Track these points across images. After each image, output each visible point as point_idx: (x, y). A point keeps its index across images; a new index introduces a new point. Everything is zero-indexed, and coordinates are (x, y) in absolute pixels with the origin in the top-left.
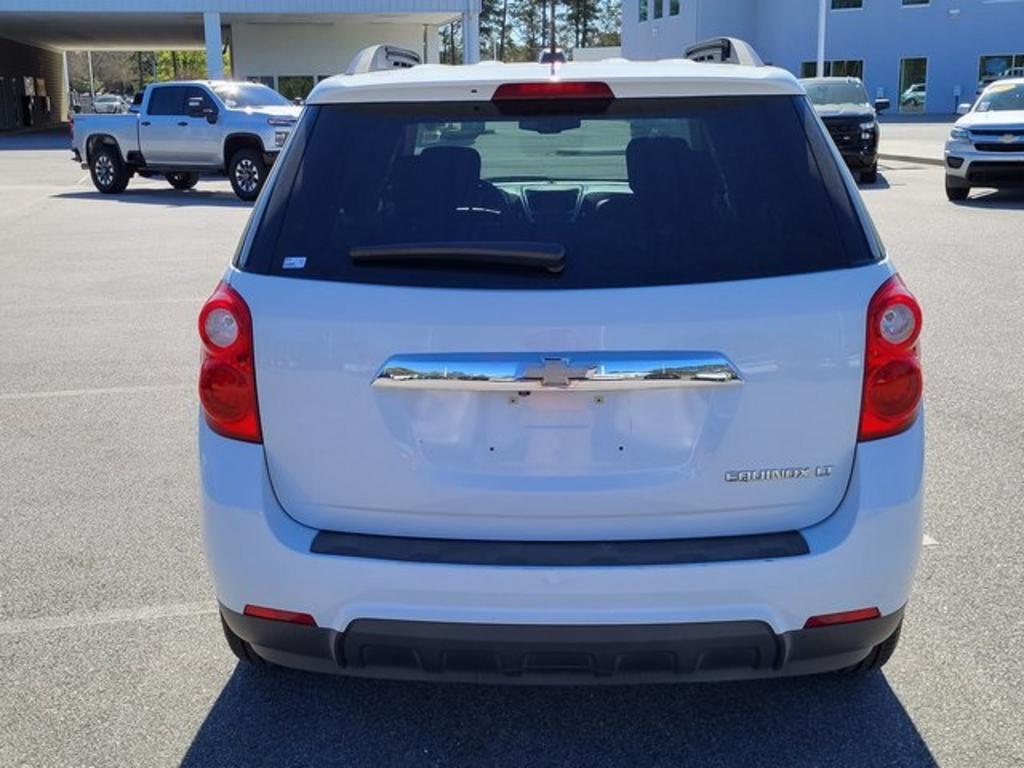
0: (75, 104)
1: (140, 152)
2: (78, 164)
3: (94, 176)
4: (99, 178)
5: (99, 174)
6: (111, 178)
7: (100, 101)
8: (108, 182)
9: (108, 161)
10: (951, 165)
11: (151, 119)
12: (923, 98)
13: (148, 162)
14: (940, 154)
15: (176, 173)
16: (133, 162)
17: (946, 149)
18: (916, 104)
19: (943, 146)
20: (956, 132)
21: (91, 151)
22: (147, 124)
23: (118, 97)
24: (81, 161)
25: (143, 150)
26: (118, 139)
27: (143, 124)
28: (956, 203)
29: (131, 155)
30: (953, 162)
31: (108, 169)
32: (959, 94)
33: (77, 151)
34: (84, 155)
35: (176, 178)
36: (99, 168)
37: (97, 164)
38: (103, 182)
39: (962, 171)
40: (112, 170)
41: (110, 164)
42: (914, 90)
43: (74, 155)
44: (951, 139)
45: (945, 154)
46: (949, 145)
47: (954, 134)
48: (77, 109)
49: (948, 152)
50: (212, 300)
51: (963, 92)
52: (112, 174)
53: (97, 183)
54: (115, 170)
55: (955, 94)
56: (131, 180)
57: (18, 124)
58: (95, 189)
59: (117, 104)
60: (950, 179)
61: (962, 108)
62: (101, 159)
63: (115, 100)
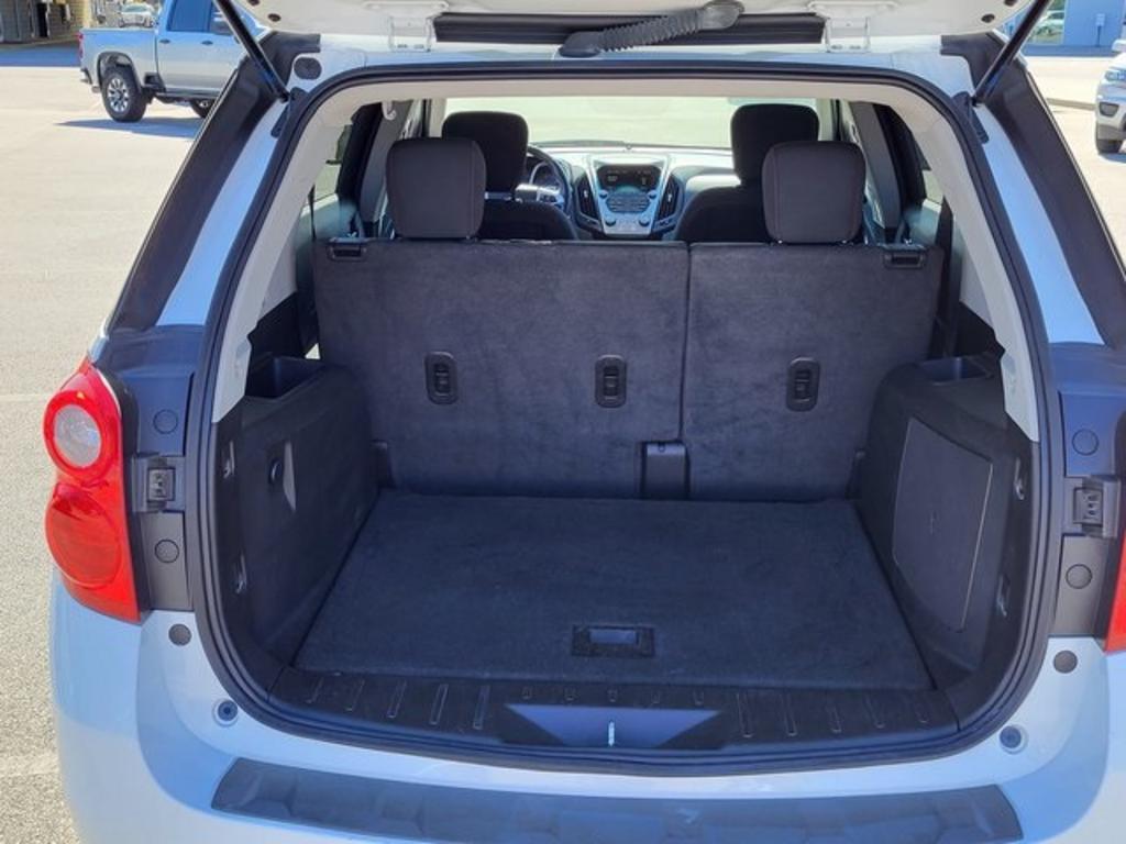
0: (99, 13)
1: (158, 75)
2: (88, 87)
3: (107, 101)
4: (112, 104)
5: (113, 98)
6: (126, 104)
7: (129, 10)
8: (123, 109)
9: (122, 84)
10: (1103, 113)
11: (171, 35)
12: (1060, 27)
13: (168, 86)
14: (1092, 97)
15: (200, 101)
16: (149, 85)
17: (1099, 93)
18: (1051, 33)
19: (1095, 89)
20: (1111, 73)
21: (102, 72)
22: (167, 41)
23: (148, 6)
24: (91, 82)
25: (161, 74)
26: (132, 59)
27: (162, 41)
28: (1107, 158)
29: (148, 78)
30: (1107, 109)
31: (121, 94)
32: (1102, 24)
33: (86, 71)
34: (95, 77)
35: (202, 105)
36: (113, 93)
37: (110, 88)
38: (116, 109)
39: (1116, 121)
40: (126, 95)
41: (124, 87)
42: (1050, 18)
43: (83, 76)
44: (1105, 82)
45: (1098, 99)
46: (1102, 89)
47: (1108, 76)
48: (101, 20)
49: (1100, 97)
50: (66, 389)
51: (1106, 22)
52: (126, 99)
53: (110, 110)
54: (129, 93)
55: (1098, 24)
56: (148, 106)
57: (33, 35)
58: (107, 116)
59: (147, 14)
60: (1100, 128)
61: (1118, 45)
62: (113, 81)
63: (145, 10)
